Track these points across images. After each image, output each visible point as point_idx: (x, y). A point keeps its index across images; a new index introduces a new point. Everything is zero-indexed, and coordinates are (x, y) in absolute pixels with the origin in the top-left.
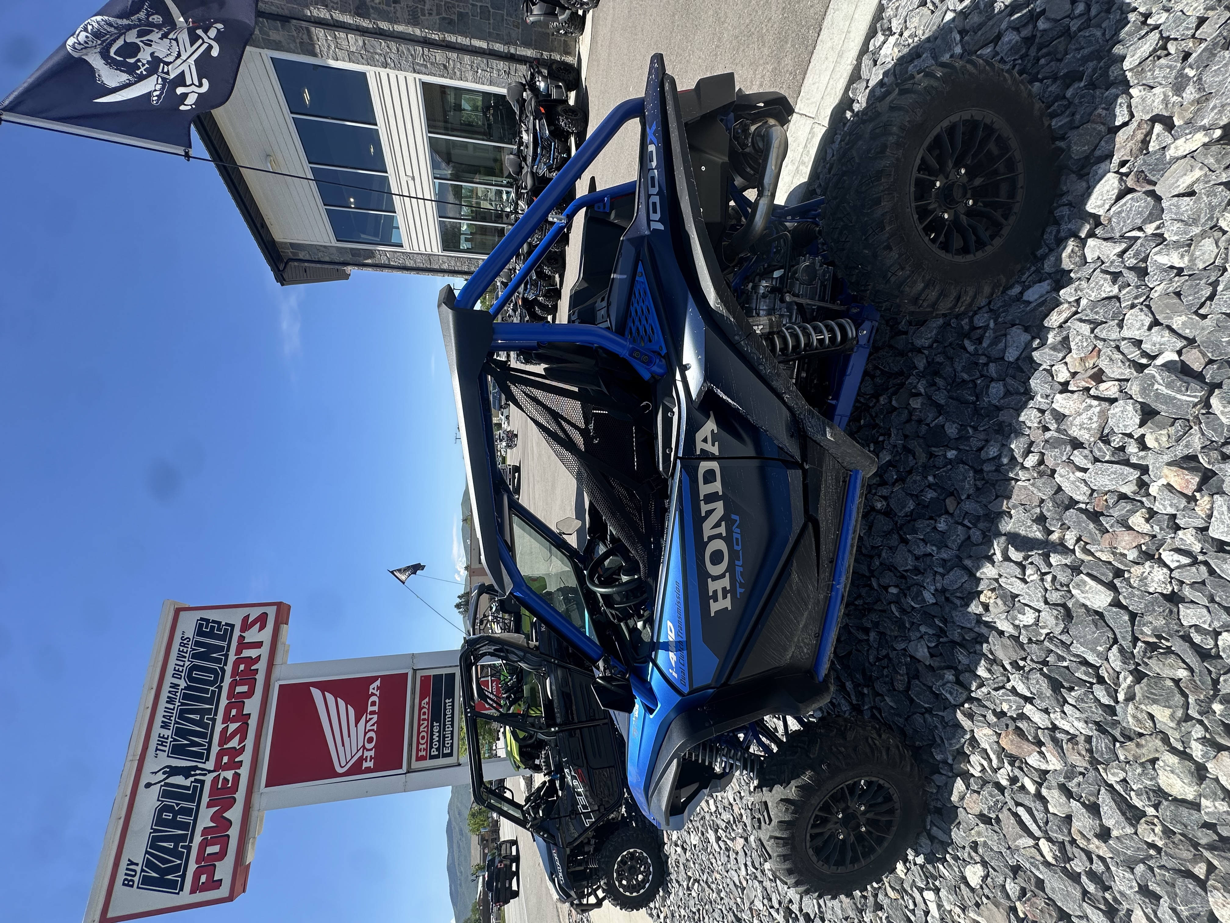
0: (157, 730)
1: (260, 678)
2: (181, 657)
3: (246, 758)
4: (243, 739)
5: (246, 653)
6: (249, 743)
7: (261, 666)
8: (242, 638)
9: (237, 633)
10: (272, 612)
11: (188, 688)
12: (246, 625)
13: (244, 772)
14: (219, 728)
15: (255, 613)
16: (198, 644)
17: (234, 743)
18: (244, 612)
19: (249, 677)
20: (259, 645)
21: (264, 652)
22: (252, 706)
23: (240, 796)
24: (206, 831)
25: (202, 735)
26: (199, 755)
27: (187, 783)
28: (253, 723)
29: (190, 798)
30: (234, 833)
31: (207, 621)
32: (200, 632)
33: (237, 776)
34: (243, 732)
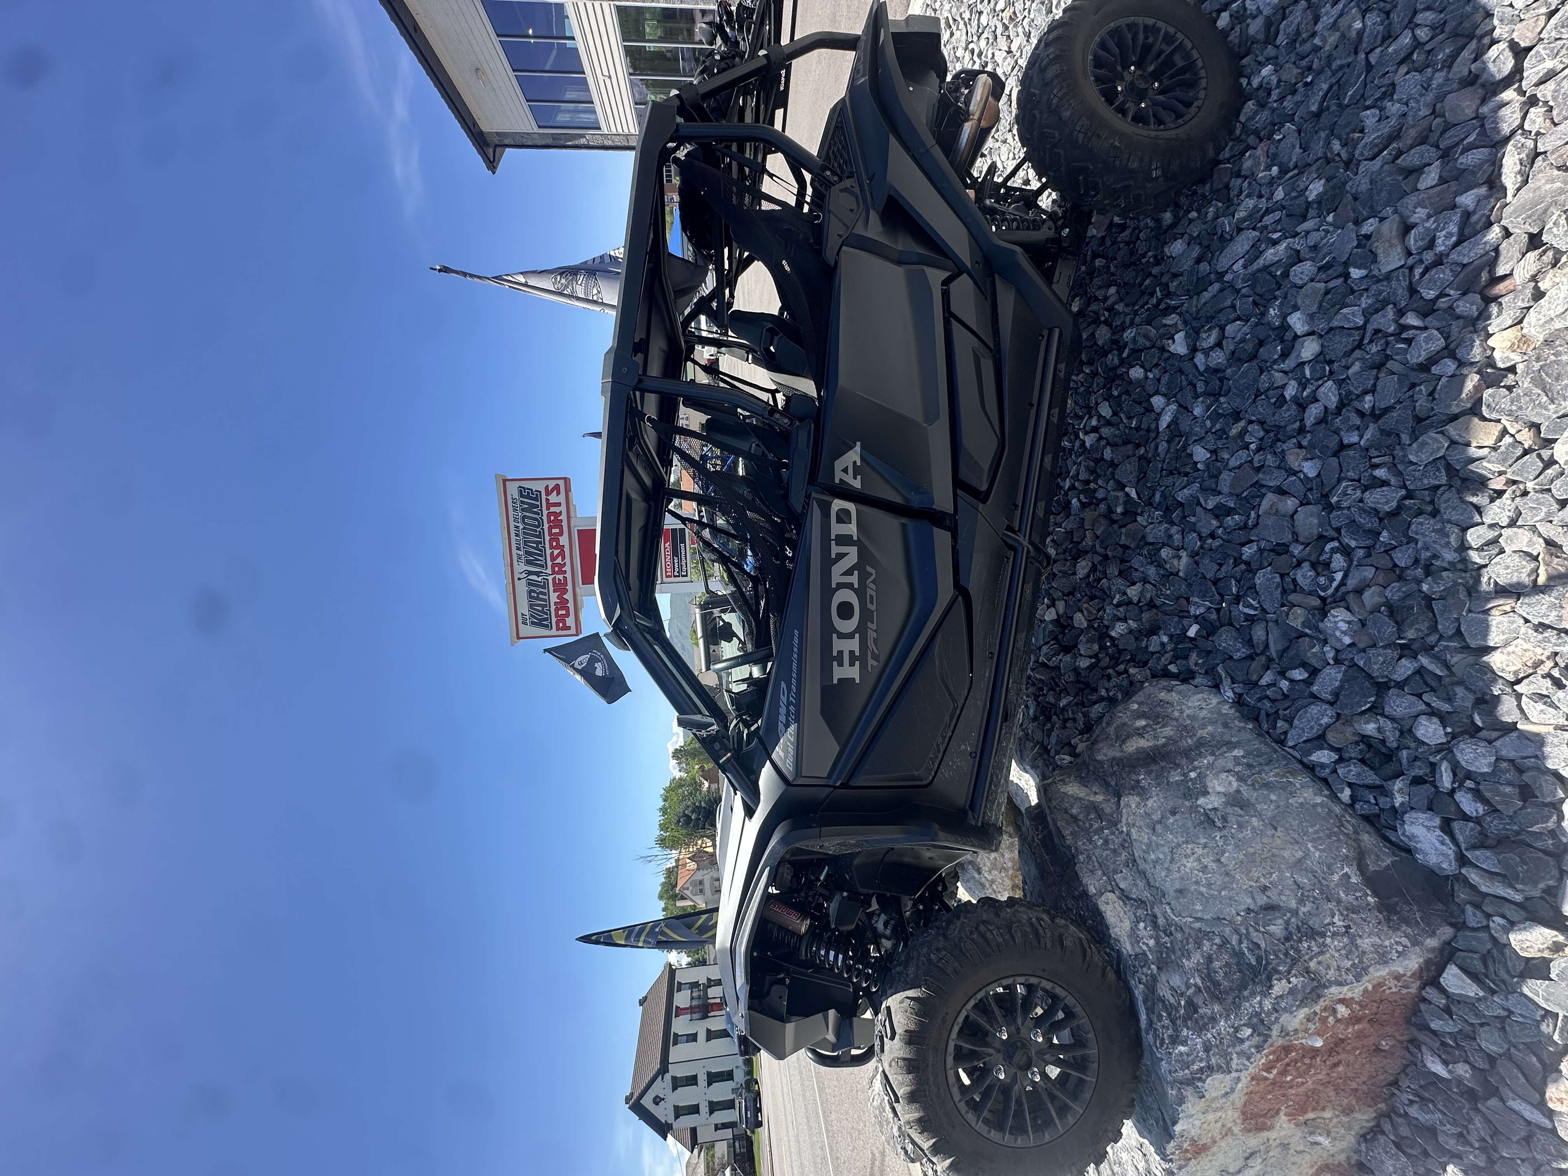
0: (514, 551)
1: (565, 524)
2: (515, 510)
3: (567, 568)
4: (563, 558)
5: (552, 509)
6: (567, 560)
7: (563, 517)
8: (547, 500)
9: (544, 497)
10: (561, 483)
11: (524, 528)
12: (548, 493)
13: (568, 575)
14: (548, 552)
15: (551, 485)
16: (522, 502)
17: (559, 560)
18: (546, 483)
19: (558, 524)
20: (559, 504)
21: (563, 508)
22: (564, 540)
24: (556, 603)
25: (541, 556)
26: (541, 566)
27: (540, 579)
28: (567, 550)
29: (543, 587)
30: (571, 605)
31: (524, 488)
32: (522, 496)
33: (565, 578)
34: (562, 554)
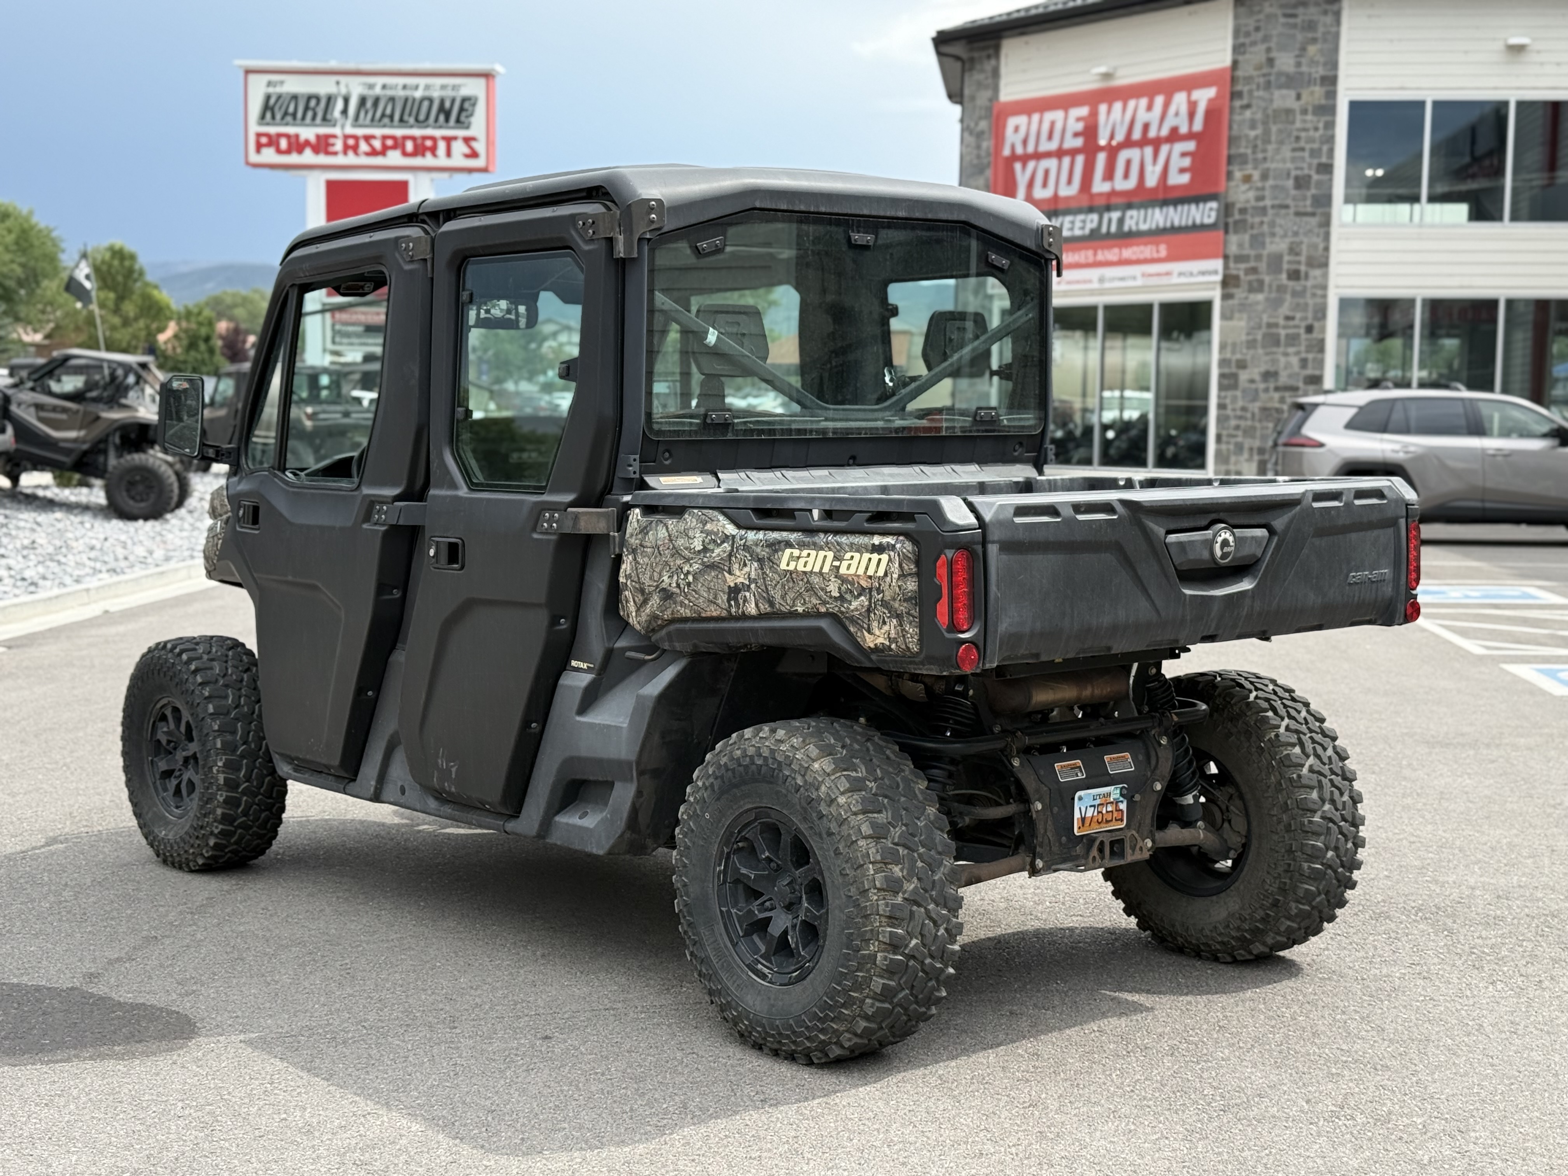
0: (380, 81)
1: (418, 161)
2: (443, 87)
4: (367, 154)
5: (442, 146)
6: (364, 160)
8: (455, 138)
9: (461, 133)
10: (480, 163)
11: (414, 100)
12: (467, 140)
13: (340, 160)
14: (378, 132)
15: (480, 146)
16: (453, 101)
17: (364, 147)
18: (482, 137)
19: (419, 151)
20: (449, 154)
21: (442, 160)
22: (394, 157)
23: (322, 159)
24: (297, 136)
25: (373, 120)
27: (337, 114)
28: (379, 161)
30: (294, 158)
31: (474, 105)
32: (464, 100)
33: (336, 154)
34: (374, 153)
